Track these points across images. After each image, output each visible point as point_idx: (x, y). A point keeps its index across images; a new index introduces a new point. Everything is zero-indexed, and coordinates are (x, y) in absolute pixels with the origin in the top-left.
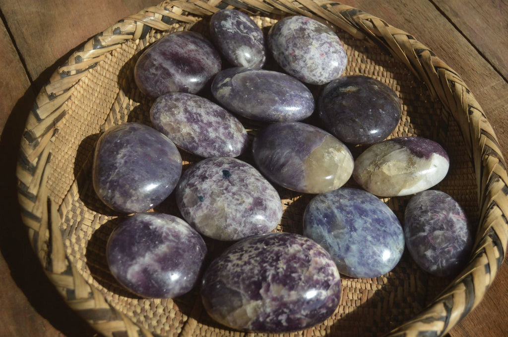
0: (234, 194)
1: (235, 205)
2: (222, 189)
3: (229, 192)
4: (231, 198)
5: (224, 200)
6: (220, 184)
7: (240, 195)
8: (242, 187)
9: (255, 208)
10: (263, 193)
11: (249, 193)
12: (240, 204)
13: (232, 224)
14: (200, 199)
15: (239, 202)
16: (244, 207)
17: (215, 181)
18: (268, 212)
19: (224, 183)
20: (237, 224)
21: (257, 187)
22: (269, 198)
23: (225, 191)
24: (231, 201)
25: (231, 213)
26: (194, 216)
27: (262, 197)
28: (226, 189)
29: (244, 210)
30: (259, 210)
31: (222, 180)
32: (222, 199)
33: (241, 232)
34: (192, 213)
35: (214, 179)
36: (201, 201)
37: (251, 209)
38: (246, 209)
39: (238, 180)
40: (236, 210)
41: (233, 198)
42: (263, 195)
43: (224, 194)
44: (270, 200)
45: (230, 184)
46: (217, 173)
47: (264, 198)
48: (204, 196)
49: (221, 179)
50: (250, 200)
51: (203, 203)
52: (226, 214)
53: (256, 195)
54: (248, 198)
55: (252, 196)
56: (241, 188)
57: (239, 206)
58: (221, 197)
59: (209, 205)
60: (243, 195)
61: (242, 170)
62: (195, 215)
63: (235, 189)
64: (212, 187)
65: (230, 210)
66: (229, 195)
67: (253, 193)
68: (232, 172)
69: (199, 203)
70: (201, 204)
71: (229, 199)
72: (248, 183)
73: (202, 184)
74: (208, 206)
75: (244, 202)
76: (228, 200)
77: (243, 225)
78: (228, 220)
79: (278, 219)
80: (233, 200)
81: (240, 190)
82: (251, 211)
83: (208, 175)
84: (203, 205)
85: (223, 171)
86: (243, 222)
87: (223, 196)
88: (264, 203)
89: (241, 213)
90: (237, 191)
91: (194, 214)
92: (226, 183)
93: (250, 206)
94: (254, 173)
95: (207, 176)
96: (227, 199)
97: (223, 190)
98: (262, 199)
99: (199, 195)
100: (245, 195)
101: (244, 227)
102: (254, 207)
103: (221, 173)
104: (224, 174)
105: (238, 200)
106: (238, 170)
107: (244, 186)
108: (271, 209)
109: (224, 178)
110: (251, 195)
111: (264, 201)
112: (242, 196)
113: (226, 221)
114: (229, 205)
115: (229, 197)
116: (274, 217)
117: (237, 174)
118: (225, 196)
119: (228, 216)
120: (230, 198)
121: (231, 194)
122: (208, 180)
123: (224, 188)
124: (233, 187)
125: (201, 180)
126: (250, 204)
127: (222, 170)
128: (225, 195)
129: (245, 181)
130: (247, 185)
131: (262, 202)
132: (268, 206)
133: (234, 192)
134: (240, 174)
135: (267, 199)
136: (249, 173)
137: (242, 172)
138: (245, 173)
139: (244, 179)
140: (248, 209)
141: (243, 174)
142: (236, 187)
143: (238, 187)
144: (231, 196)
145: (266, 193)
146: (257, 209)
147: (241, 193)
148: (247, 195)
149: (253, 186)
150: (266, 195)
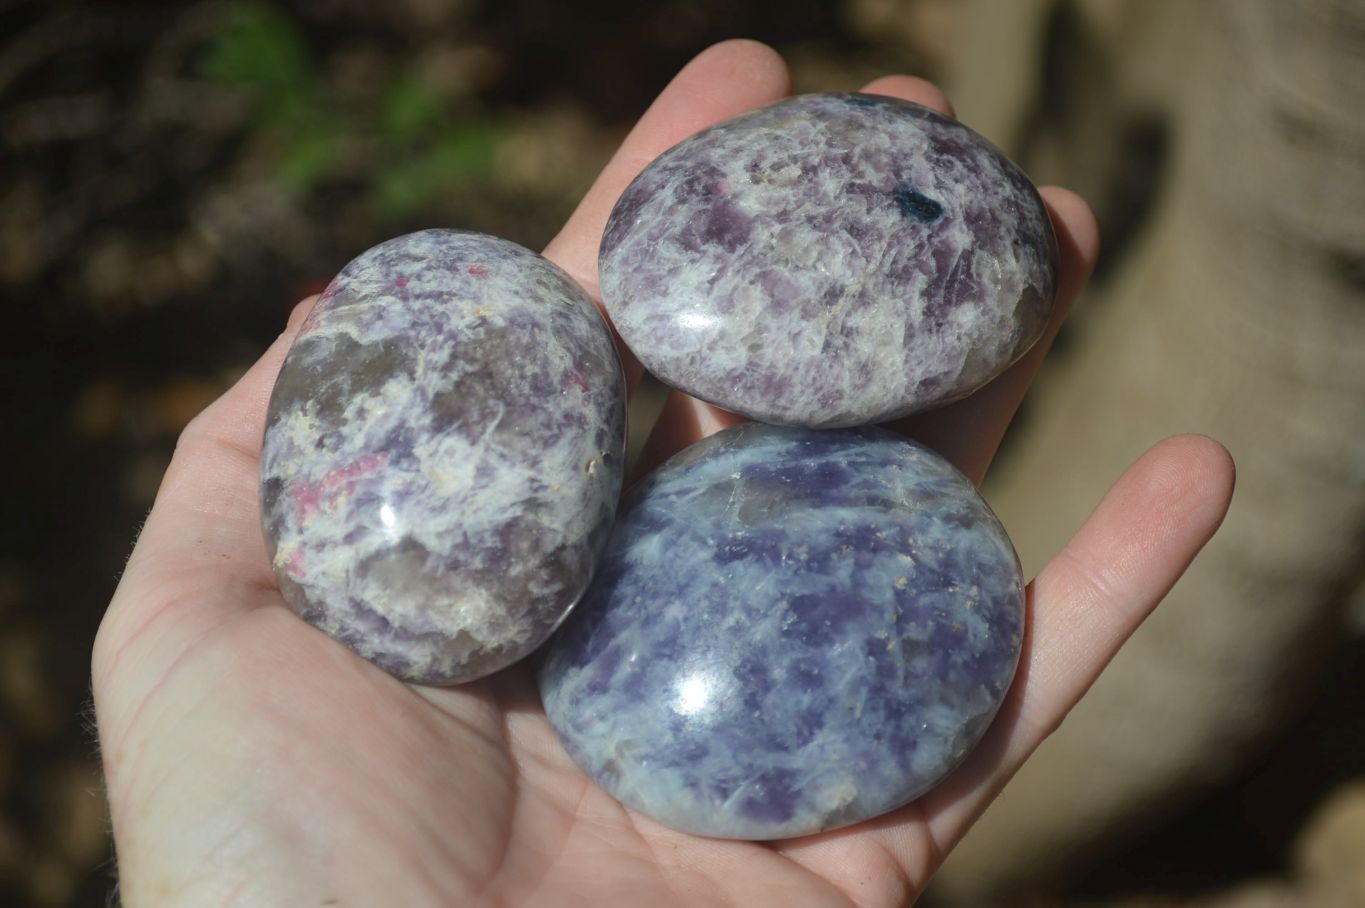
0: (810, 170)
1: (760, 153)
2: (858, 150)
3: (828, 160)
4: (796, 153)
6: (884, 159)
7: (793, 184)
8: (823, 210)
10: (756, 270)
11: (783, 217)
12: (754, 167)
15: (765, 165)
16: (733, 172)
18: (669, 251)
19: (878, 169)
22: (725, 284)
23: (839, 152)
24: (786, 148)
27: (740, 250)
28: (846, 159)
29: (724, 170)
30: (693, 220)
31: (897, 174)
37: (711, 192)
38: (724, 176)
39: (865, 219)
40: (740, 150)
41: (795, 159)
42: (748, 263)
43: (831, 144)
44: (712, 282)
45: (859, 182)
47: (734, 258)
49: (904, 176)
50: (750, 204)
53: (762, 236)
54: (765, 202)
55: (763, 221)
56: (819, 203)
57: (748, 160)
58: (820, 134)
60: (787, 192)
61: (908, 273)
63: (830, 183)
66: (815, 152)
67: (778, 227)
68: (915, 229)
71: (799, 147)
72: (834, 240)
73: (922, 130)
75: (756, 181)
80: (784, 154)
81: (815, 196)
82: (707, 188)
85: (936, 205)
87: (824, 139)
88: (713, 249)
89: (717, 160)
90: (816, 185)
92: (872, 177)
93: (727, 193)
95: (946, 156)
96: (802, 145)
97: (851, 151)
98: (732, 249)
100: (783, 200)
102: (715, 206)
103: (931, 194)
104: (924, 198)
105: (778, 168)
106: (916, 256)
107: (828, 218)
108: (674, 271)
109: (903, 185)
110: (769, 217)
111: (720, 250)
112: (784, 186)
115: (807, 151)
117: (897, 238)
118: (816, 142)
120: (799, 151)
121: (816, 161)
123: (856, 158)
124: (844, 181)
126: (735, 198)
127: (945, 206)
128: (822, 146)
129: (845, 235)
130: (824, 231)
131: (720, 241)
132: (693, 261)
133: (816, 174)
134: (890, 246)
135: (721, 271)
136: (880, 286)
137: (894, 262)
138: (886, 269)
139: (859, 240)
140: (719, 182)
141: (884, 256)
142: (838, 191)
143: (832, 195)
144: (806, 158)
145: (752, 283)
146: (701, 212)
147: (801, 192)
148: (777, 203)
149: (806, 250)
150: (743, 277)
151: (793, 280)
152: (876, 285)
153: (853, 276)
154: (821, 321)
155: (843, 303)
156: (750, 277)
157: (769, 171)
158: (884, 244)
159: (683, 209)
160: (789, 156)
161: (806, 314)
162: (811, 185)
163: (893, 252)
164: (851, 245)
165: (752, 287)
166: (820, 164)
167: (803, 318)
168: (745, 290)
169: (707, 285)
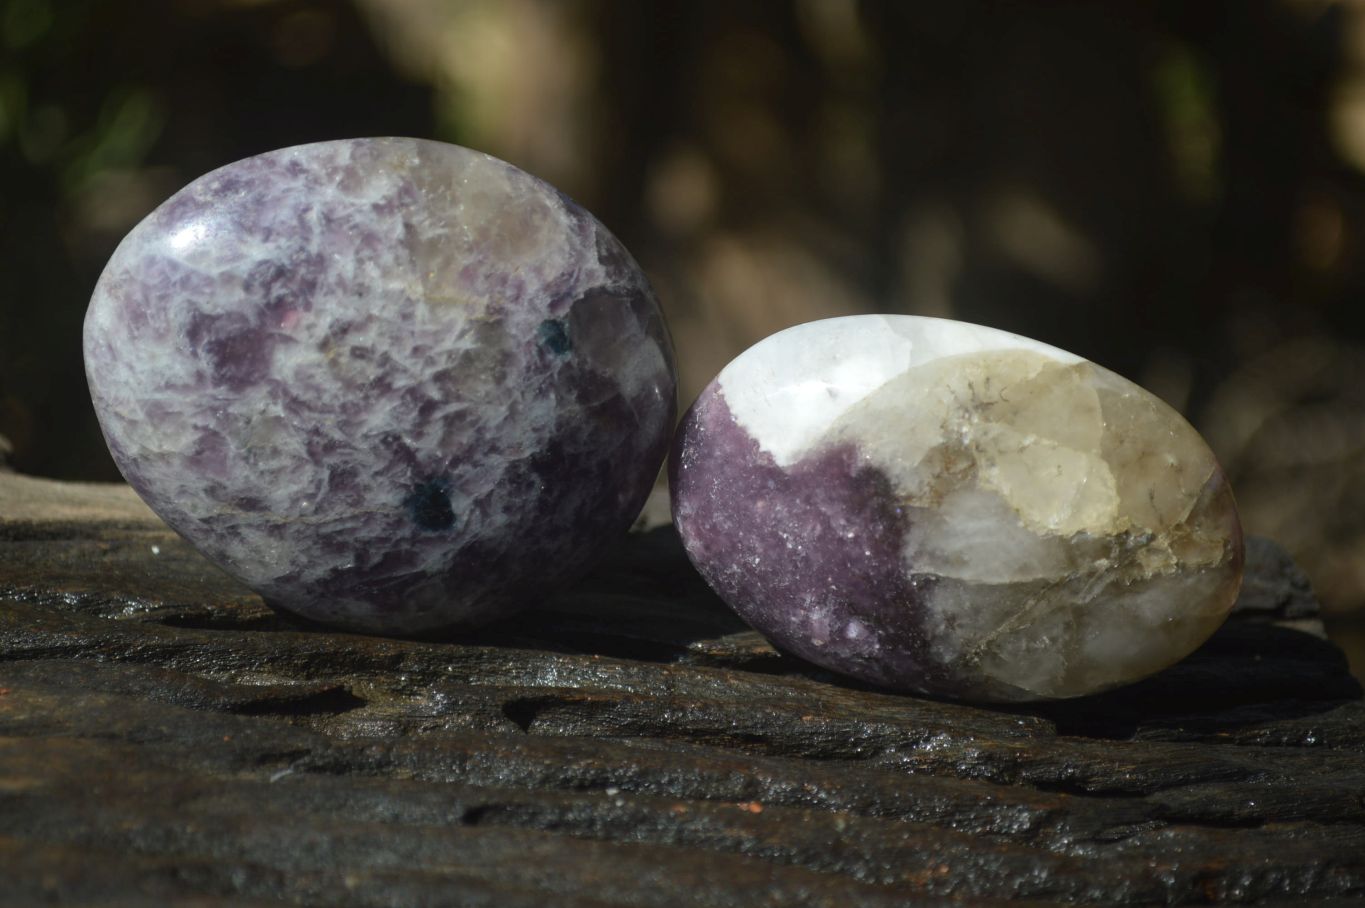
0: (382, 385)
1: (370, 318)
2: (454, 407)
3: (413, 392)
4: (396, 356)
5: (437, 336)
6: (466, 438)
7: (349, 385)
8: (337, 435)
9: (253, 322)
10: (212, 424)
11: (295, 405)
12: (343, 330)
13: (374, 216)
14: (561, 334)
15: (357, 339)
16: (320, 313)
17: (494, 449)
18: (177, 314)
19: (444, 443)
20: (348, 218)
21: (251, 455)
22: (176, 401)
23: (434, 393)
24: (396, 340)
25: (386, 273)
26: (577, 240)
27: (222, 391)
28: (428, 407)
29: (318, 299)
30: (229, 315)
31: (455, 462)
32: (448, 344)
33: (316, 181)
34: (592, 262)
35: (498, 463)
36: (554, 324)
37: (278, 309)
38: (308, 307)
39: (364, 478)
40: (361, 291)
41: (386, 359)
42: (214, 410)
43: (440, 377)
44: (169, 386)
45: (408, 441)
46: (482, 504)
47: (211, 391)
48: (541, 353)
49: (460, 469)
50: (289, 362)
51: (546, 314)
52: (412, 262)
53: (257, 402)
54: (302, 375)
55: (279, 390)
56: (343, 425)
57: (350, 314)
58: (450, 354)
59: (511, 307)
60: (332, 387)
61: (340, 548)
62: (572, 247)
63: (380, 417)
64: (503, 410)
65: (395, 285)
66: (414, 372)
67: (278, 410)
68: (399, 523)
69: (563, 312)
70: (553, 306)
71: (408, 351)
72: (309, 470)
73: (559, 426)
74: (516, 299)
75: (324, 346)
76: (409, 345)
77: (313, 216)
78: (399, 231)
79: (112, 289)
80: (383, 346)
81: (349, 416)
82: (280, 301)
83: (530, 485)
84: (543, 302)
85: (450, 518)
86: (317, 230)
87: (442, 364)
88: (206, 363)
89: (332, 277)
90: (366, 406)
91: (580, 257)
92: (428, 445)
93: (286, 328)
94: (274, 542)
95: (535, 477)
96: (416, 350)
97: (446, 402)
98: (219, 381)
99: (569, 356)
100: (318, 390)
101: (307, 210)
102: (263, 325)
103: (461, 505)
104: (448, 504)
105: (359, 353)
106: (368, 543)
107: (331, 447)
108: (160, 336)
109: (446, 477)
110: (286, 393)
111: (209, 371)
112: (337, 377)
113: (408, 226)
114: (406, 317)
115: (408, 363)
116: (138, 296)
117: (369, 517)
118: (431, 362)
119: (404, 253)
120: (401, 356)
121: (401, 382)
122: (527, 454)
123: (438, 414)
124: (395, 427)
125: (569, 449)
126: (288, 340)
127: (459, 525)
128: (429, 372)
129: (326, 474)
130: (312, 453)
131: (219, 365)
132: (179, 350)
133: (382, 394)
134: (354, 517)
135: (186, 388)
136: (302, 536)
137: (340, 532)
138: (324, 530)
139: (331, 490)
140: (295, 309)
141: (336, 520)
142: (374, 433)
143: (364, 430)
144: (396, 369)
145: (196, 427)
146: (243, 318)
147: (342, 400)
148: (309, 387)
149: (276, 452)
150: (194, 415)
151: (229, 463)
152: (298, 531)
153: (287, 510)
154: (219, 507)
155: (254, 516)
156: (200, 422)
157: (346, 350)
158: (349, 512)
159: (239, 294)
160: (386, 353)
161: (212, 491)
162: (362, 403)
163: (349, 525)
164: (318, 487)
165: (192, 431)
166: (398, 390)
167: (206, 491)
168: (183, 426)
169: (163, 383)
